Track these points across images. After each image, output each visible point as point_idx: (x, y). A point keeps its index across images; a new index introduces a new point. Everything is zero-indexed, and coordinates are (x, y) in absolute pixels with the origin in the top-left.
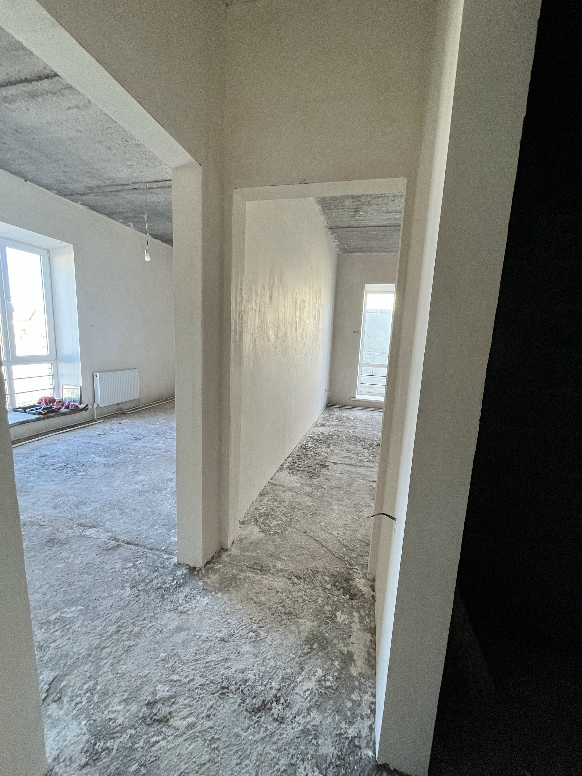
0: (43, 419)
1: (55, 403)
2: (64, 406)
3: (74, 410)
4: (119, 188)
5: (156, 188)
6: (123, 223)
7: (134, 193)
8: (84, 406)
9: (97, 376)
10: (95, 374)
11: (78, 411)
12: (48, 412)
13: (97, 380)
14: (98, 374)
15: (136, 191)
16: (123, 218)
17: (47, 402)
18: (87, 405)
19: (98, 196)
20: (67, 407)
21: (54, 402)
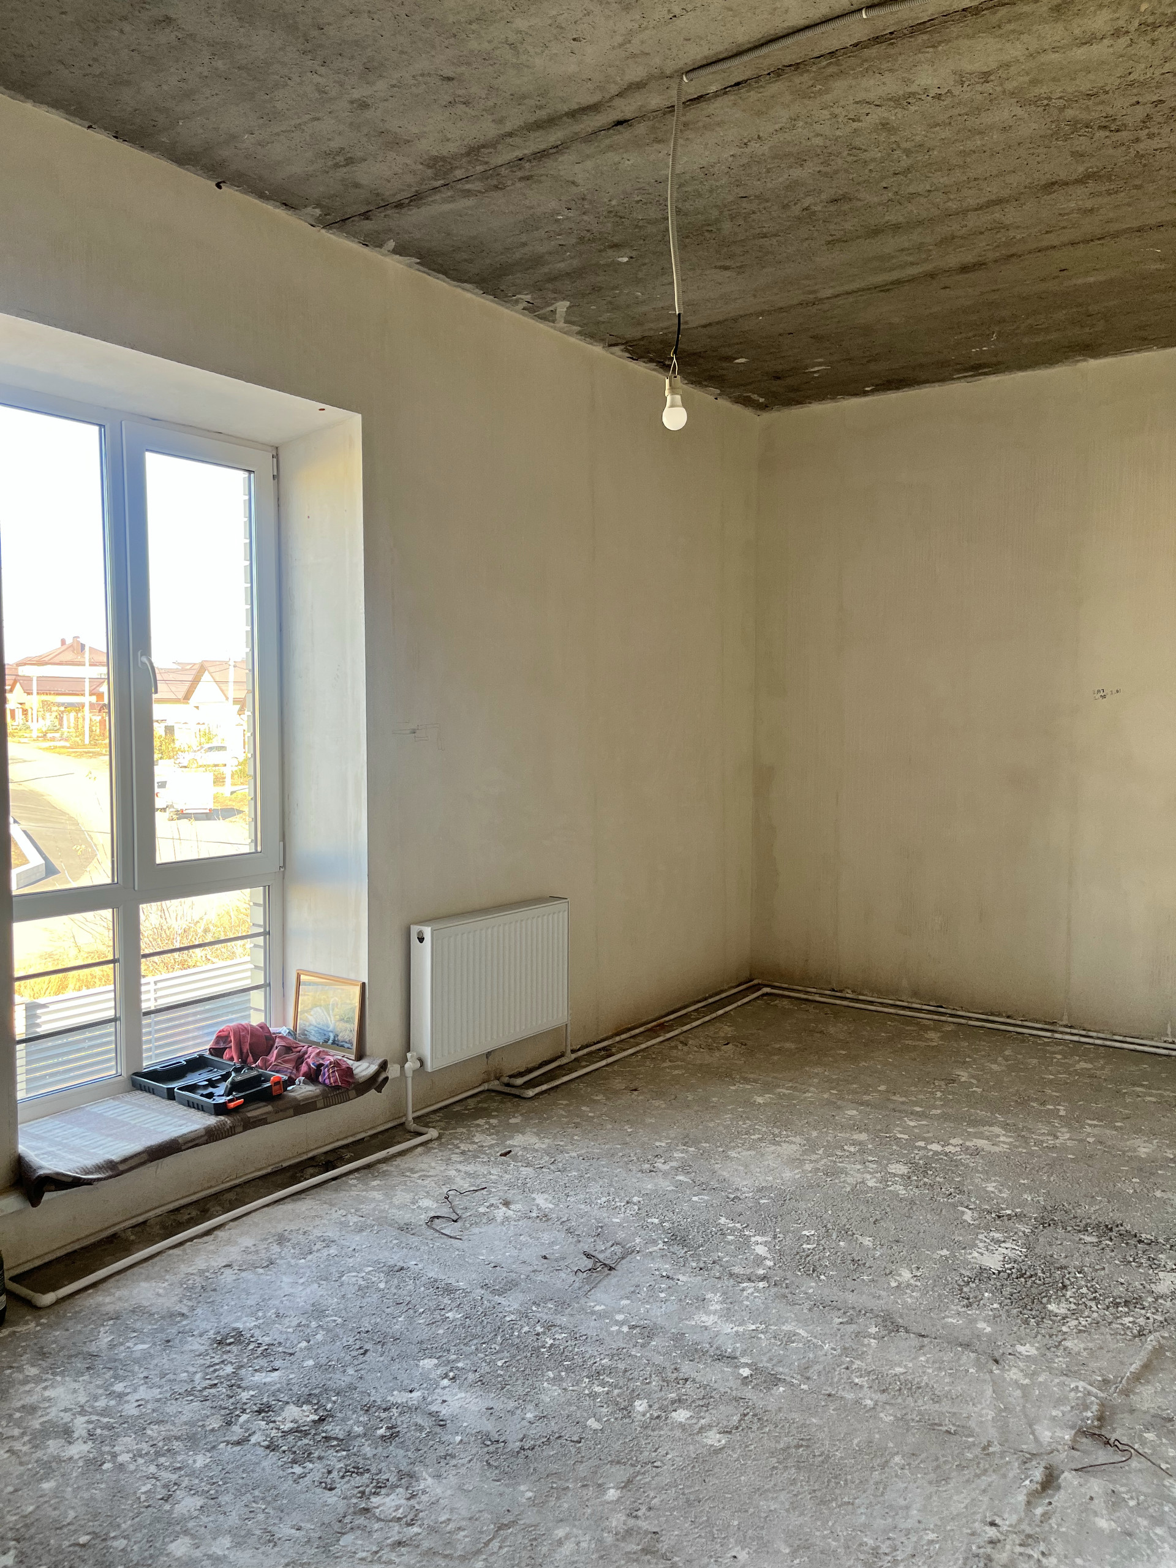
0: (230, 1132)
1: (273, 1056)
2: (304, 1068)
3: (337, 1088)
4: (555, 136)
5: (716, 95)
6: (531, 309)
7: (610, 147)
8: (374, 1068)
9: (421, 940)
10: (415, 930)
11: (352, 1093)
12: (249, 1100)
13: (424, 955)
14: (427, 931)
15: (624, 135)
16: (537, 287)
17: (246, 1048)
18: (384, 1066)
19: (468, 193)
20: (312, 1077)
21: (268, 1052)
